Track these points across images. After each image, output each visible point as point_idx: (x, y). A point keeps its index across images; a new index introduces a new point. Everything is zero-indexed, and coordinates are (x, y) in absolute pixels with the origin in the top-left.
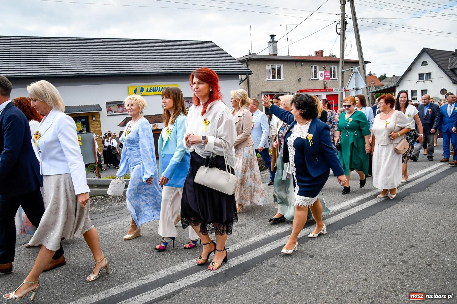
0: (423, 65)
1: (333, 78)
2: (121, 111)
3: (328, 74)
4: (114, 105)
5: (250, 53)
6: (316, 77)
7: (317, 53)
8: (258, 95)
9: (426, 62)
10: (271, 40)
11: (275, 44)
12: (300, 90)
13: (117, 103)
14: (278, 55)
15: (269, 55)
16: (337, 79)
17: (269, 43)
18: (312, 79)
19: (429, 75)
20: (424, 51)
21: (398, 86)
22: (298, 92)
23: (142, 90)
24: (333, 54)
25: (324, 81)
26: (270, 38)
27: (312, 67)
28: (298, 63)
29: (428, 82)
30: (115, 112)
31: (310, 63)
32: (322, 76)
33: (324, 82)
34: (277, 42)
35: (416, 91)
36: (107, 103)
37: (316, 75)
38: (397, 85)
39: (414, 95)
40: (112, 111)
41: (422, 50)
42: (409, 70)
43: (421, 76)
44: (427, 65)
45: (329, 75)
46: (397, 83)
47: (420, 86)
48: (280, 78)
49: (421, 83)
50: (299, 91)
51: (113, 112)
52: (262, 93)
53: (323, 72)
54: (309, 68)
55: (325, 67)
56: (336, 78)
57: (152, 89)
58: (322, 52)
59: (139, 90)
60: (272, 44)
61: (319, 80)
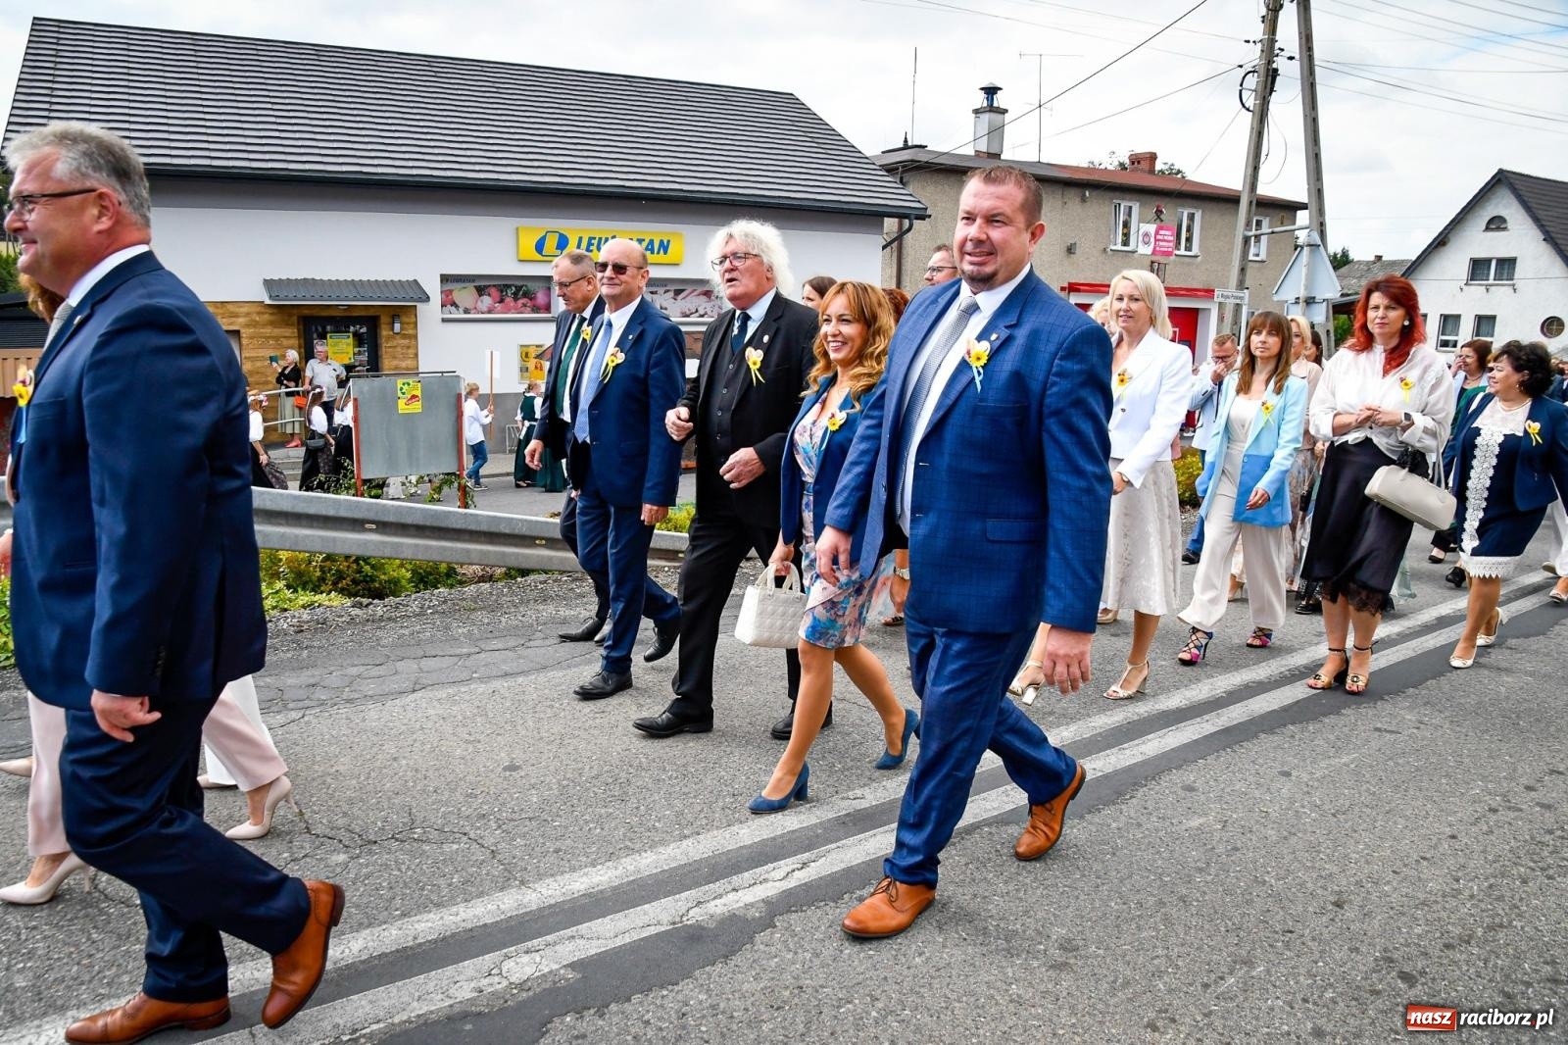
0: (1492, 230)
1: (1182, 252)
2: (486, 309)
3: (1168, 235)
4: (464, 285)
5: (906, 141)
6: (1126, 243)
7: (1136, 160)
9: (1504, 221)
10: (985, 104)
11: (1000, 116)
12: (1069, 284)
13: (474, 281)
14: (1002, 157)
15: (974, 153)
16: (1196, 257)
17: (977, 112)
18: (1114, 248)
19: (1508, 264)
20: (1499, 179)
23: (562, 243)
25: (1154, 258)
26: (982, 95)
27: (1117, 207)
28: (1072, 193)
29: (1502, 288)
30: (466, 311)
31: (1111, 194)
32: (1146, 240)
33: (1152, 262)
34: (1005, 111)
35: (1458, 317)
36: (445, 279)
37: (1126, 236)
39: (1448, 333)
40: (457, 306)
41: (1493, 177)
42: (1441, 242)
43: (1478, 268)
44: (1505, 229)
45: (1171, 238)
47: (1470, 302)
49: (1476, 290)
50: (1066, 285)
51: (461, 310)
53: (1152, 228)
54: (1106, 209)
55: (1159, 212)
56: (1195, 250)
57: (595, 242)
58: (1153, 157)
59: (551, 244)
60: (986, 117)
61: (1136, 255)
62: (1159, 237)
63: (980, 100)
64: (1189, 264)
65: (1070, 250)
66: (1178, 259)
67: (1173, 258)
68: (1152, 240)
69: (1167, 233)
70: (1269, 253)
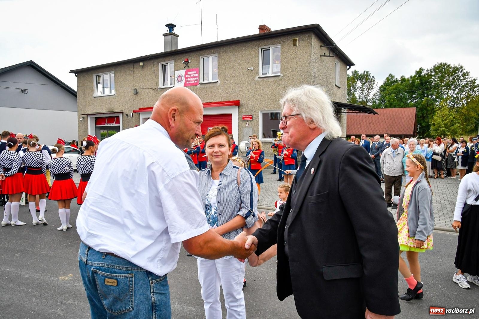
8: (83, 118)
12: (139, 108)
16: (216, 82)
18: (161, 87)
28: (137, 65)
32: (180, 79)
52: (87, 115)
53: (183, 72)
54: (155, 68)
62: (189, 76)
64: (211, 88)
65: (136, 93)
66: (202, 86)
67: (199, 86)
68: (184, 78)
69: (193, 72)
70: (282, 71)
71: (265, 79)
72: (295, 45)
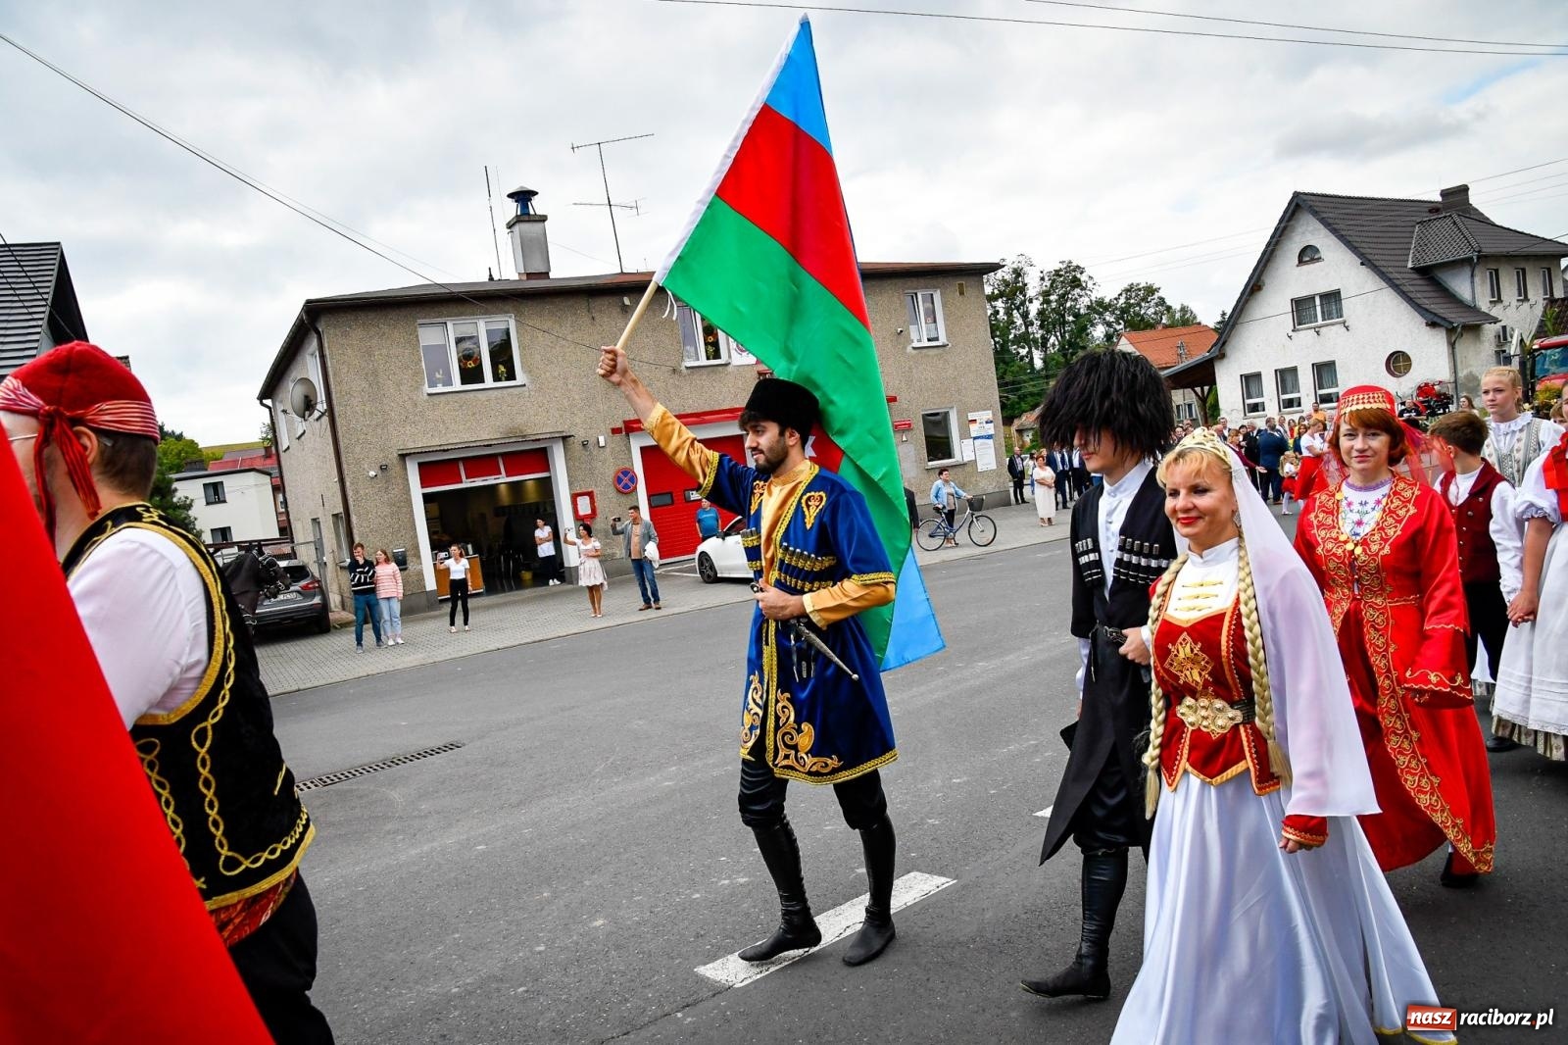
0: (1306, 263)
5: (491, 278)
6: (713, 355)
8: (383, 468)
9: (1317, 250)
10: (519, 213)
11: (537, 226)
12: (625, 422)
14: (551, 275)
15: (516, 277)
17: (510, 226)
18: (689, 364)
19: (1332, 299)
20: (1298, 205)
21: (1222, 356)
22: (615, 431)
24: (1070, 262)
26: (513, 203)
28: (605, 302)
29: (1332, 327)
34: (543, 219)
35: (1294, 370)
37: (712, 345)
38: (1215, 352)
39: (1289, 390)
41: (1290, 204)
42: (1254, 287)
43: (1302, 308)
44: (1319, 259)
46: (1215, 345)
47: (1304, 350)
48: (511, 376)
49: (1306, 336)
50: (620, 424)
52: (403, 457)
60: (516, 228)
61: (730, 368)
63: (512, 209)
70: (948, 337)
71: (925, 351)
72: (962, 293)
